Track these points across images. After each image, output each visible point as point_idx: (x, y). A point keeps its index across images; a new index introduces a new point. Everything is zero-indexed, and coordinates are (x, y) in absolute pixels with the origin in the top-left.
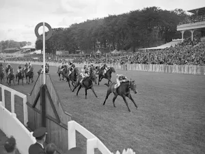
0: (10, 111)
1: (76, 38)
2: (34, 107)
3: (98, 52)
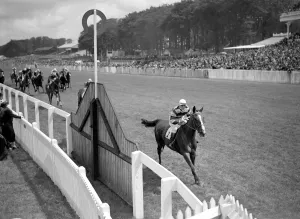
0: (48, 135)
1: (135, 33)
2: (81, 130)
3: (167, 52)
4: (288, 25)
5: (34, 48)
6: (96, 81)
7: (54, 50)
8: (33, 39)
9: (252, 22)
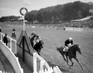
2: (20, 46)
3: (53, 22)
4: (92, 13)
5: (10, 19)
6: (24, 30)
7: (17, 20)
8: (10, 16)
9: (81, 12)
